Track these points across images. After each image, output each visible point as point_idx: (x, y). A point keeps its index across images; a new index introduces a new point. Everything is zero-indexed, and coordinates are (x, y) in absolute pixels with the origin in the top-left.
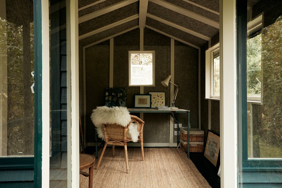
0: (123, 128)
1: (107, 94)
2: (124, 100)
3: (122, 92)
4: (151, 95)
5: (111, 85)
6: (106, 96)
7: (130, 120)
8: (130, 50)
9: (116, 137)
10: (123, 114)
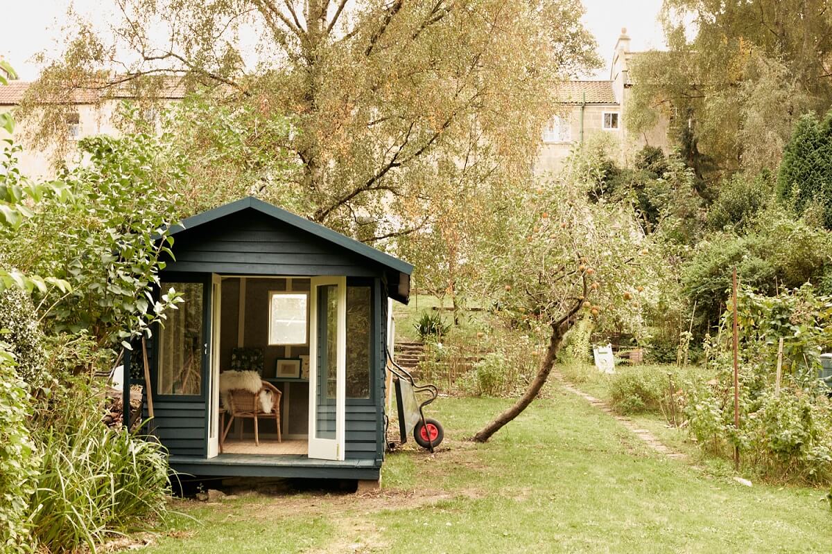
0: (253, 395)
1: (234, 357)
2: (260, 367)
3: (257, 354)
4: (301, 360)
5: (241, 344)
6: (232, 361)
7: (261, 385)
8: (271, 290)
9: (244, 407)
10: (253, 378)
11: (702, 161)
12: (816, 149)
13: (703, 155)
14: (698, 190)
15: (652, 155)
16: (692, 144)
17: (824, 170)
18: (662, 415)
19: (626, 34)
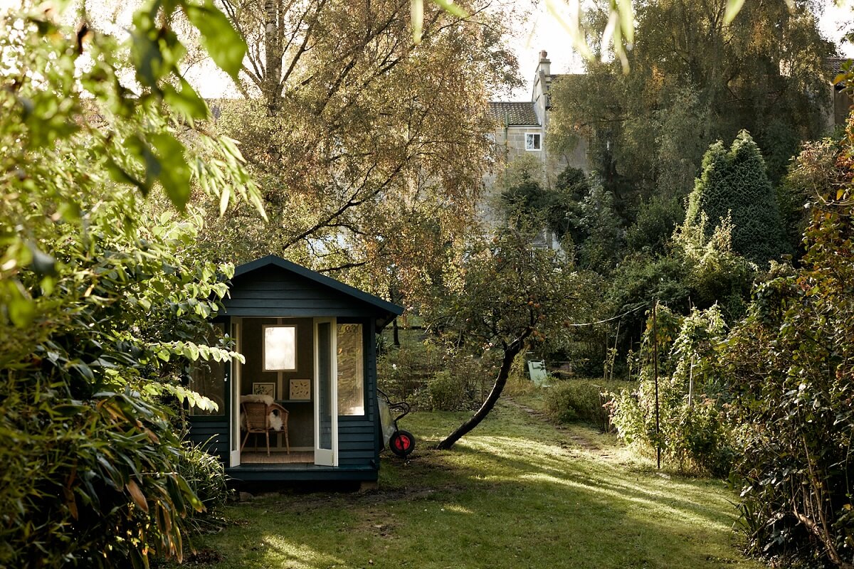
0: (265, 415)
8: (264, 324)
9: (257, 425)
11: (621, 181)
12: (724, 176)
13: (621, 176)
14: (618, 209)
15: (573, 177)
16: (612, 166)
17: (731, 196)
18: (594, 423)
19: (547, 58)
